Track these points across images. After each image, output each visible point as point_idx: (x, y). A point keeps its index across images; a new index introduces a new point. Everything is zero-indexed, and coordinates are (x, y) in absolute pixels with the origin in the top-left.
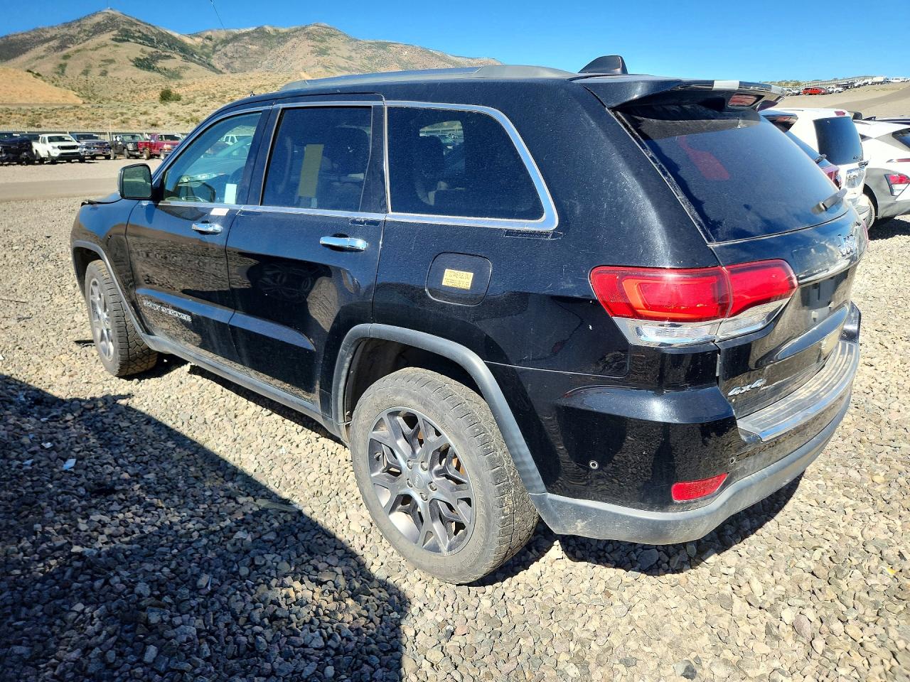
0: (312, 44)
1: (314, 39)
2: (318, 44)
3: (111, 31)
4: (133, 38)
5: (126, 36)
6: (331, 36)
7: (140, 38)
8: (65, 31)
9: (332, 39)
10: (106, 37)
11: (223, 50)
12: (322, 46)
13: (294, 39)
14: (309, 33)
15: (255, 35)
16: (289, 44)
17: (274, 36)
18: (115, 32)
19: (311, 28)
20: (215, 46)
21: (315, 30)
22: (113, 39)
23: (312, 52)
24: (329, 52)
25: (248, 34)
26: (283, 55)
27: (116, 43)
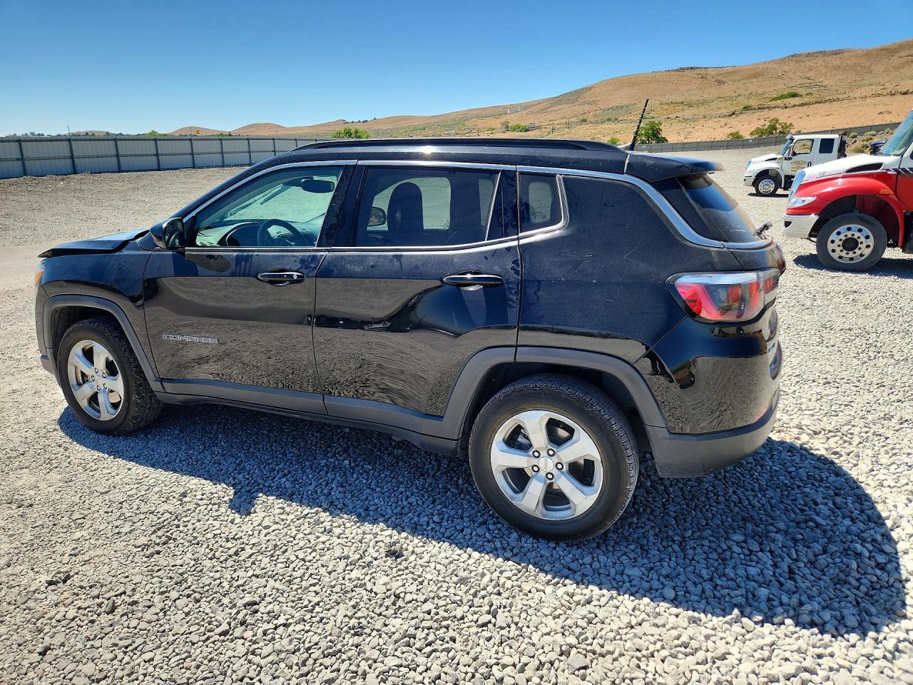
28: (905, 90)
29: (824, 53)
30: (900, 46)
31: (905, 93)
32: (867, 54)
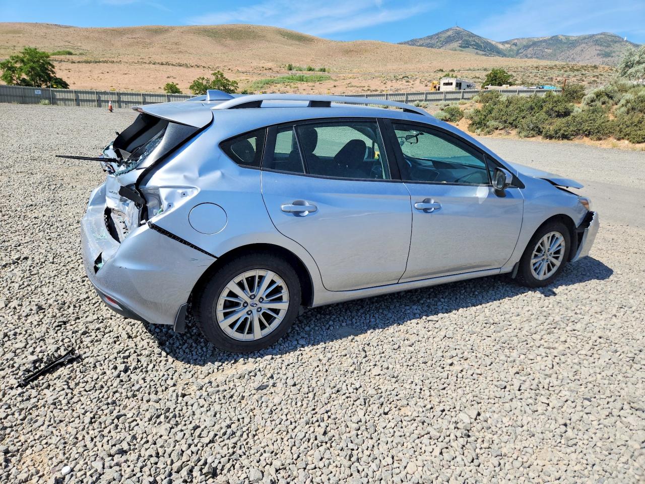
0: (599, 48)
1: (601, 45)
2: (604, 48)
3: (457, 41)
4: (471, 45)
5: (467, 44)
6: (616, 42)
7: (474, 45)
8: (429, 41)
9: (616, 45)
10: (455, 45)
11: (524, 53)
12: (607, 50)
13: (584, 45)
14: (597, 41)
15: (551, 42)
16: (578, 49)
17: (565, 43)
18: (460, 42)
19: (599, 36)
20: (518, 50)
21: (602, 38)
22: (460, 46)
23: (598, 55)
24: (613, 54)
25: (545, 41)
26: (572, 56)
27: (461, 49)
28: (160, 62)
29: (59, 26)
30: (124, 30)
31: (162, 64)
32: (105, 31)
